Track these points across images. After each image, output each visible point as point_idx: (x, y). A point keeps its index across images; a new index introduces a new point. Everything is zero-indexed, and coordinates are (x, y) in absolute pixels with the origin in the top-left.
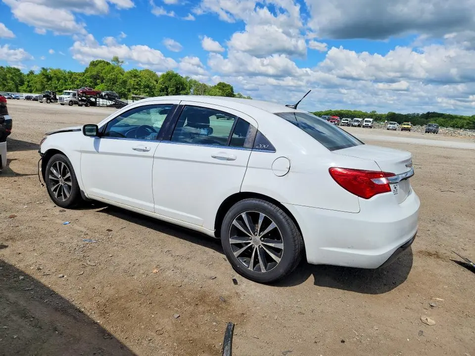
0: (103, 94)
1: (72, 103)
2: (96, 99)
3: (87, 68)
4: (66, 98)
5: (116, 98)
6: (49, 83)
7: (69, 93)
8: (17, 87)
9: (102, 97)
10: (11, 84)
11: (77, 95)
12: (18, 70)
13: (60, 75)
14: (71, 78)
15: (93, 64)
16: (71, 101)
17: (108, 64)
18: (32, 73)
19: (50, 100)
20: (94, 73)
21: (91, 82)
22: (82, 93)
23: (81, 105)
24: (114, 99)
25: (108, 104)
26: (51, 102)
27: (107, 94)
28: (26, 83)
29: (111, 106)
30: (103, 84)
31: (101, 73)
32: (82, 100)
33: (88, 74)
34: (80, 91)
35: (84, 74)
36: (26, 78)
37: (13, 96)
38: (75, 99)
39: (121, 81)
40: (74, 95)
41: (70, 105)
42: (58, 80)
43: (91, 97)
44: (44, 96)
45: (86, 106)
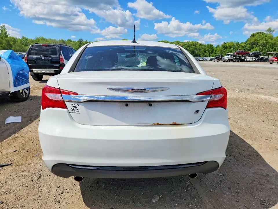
0: (251, 53)
1: (229, 61)
2: (245, 57)
3: (248, 39)
4: (226, 58)
5: (260, 56)
6: (225, 51)
7: (229, 55)
8: (210, 54)
9: (249, 56)
10: (207, 53)
11: (233, 56)
12: (212, 45)
13: (231, 45)
14: (237, 46)
15: (253, 35)
16: (229, 59)
17: (263, 34)
18: (218, 46)
19: (219, 60)
20: (252, 41)
21: (249, 47)
22: (237, 54)
23: (235, 62)
24: (258, 56)
25: (254, 59)
26: (219, 61)
27: (253, 54)
28: (214, 52)
29: (255, 61)
30: (257, 47)
31: (257, 40)
32: (236, 58)
33: (248, 42)
34: (236, 53)
35: (246, 42)
36: (215, 49)
37: (204, 59)
38: (231, 58)
39: (270, 44)
40: (232, 56)
41: (228, 62)
42: (230, 48)
43: (242, 56)
44: (216, 58)
45: (238, 62)
